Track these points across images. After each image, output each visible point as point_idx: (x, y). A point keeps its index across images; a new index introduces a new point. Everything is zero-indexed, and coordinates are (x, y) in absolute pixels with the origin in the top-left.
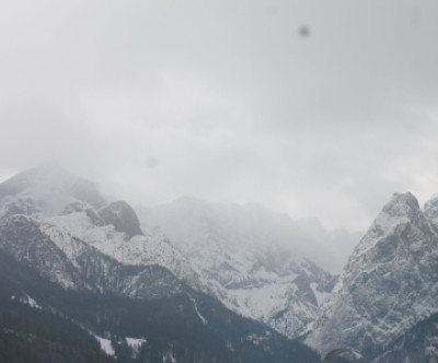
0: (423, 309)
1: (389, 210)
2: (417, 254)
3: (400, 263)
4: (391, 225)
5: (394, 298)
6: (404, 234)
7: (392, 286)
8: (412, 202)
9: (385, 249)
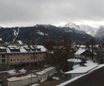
0: (103, 35)
1: (100, 27)
2: (102, 31)
3: (101, 31)
4: (100, 28)
5: (100, 34)
6: (101, 29)
7: (100, 33)
8: (102, 26)
9: (100, 30)
